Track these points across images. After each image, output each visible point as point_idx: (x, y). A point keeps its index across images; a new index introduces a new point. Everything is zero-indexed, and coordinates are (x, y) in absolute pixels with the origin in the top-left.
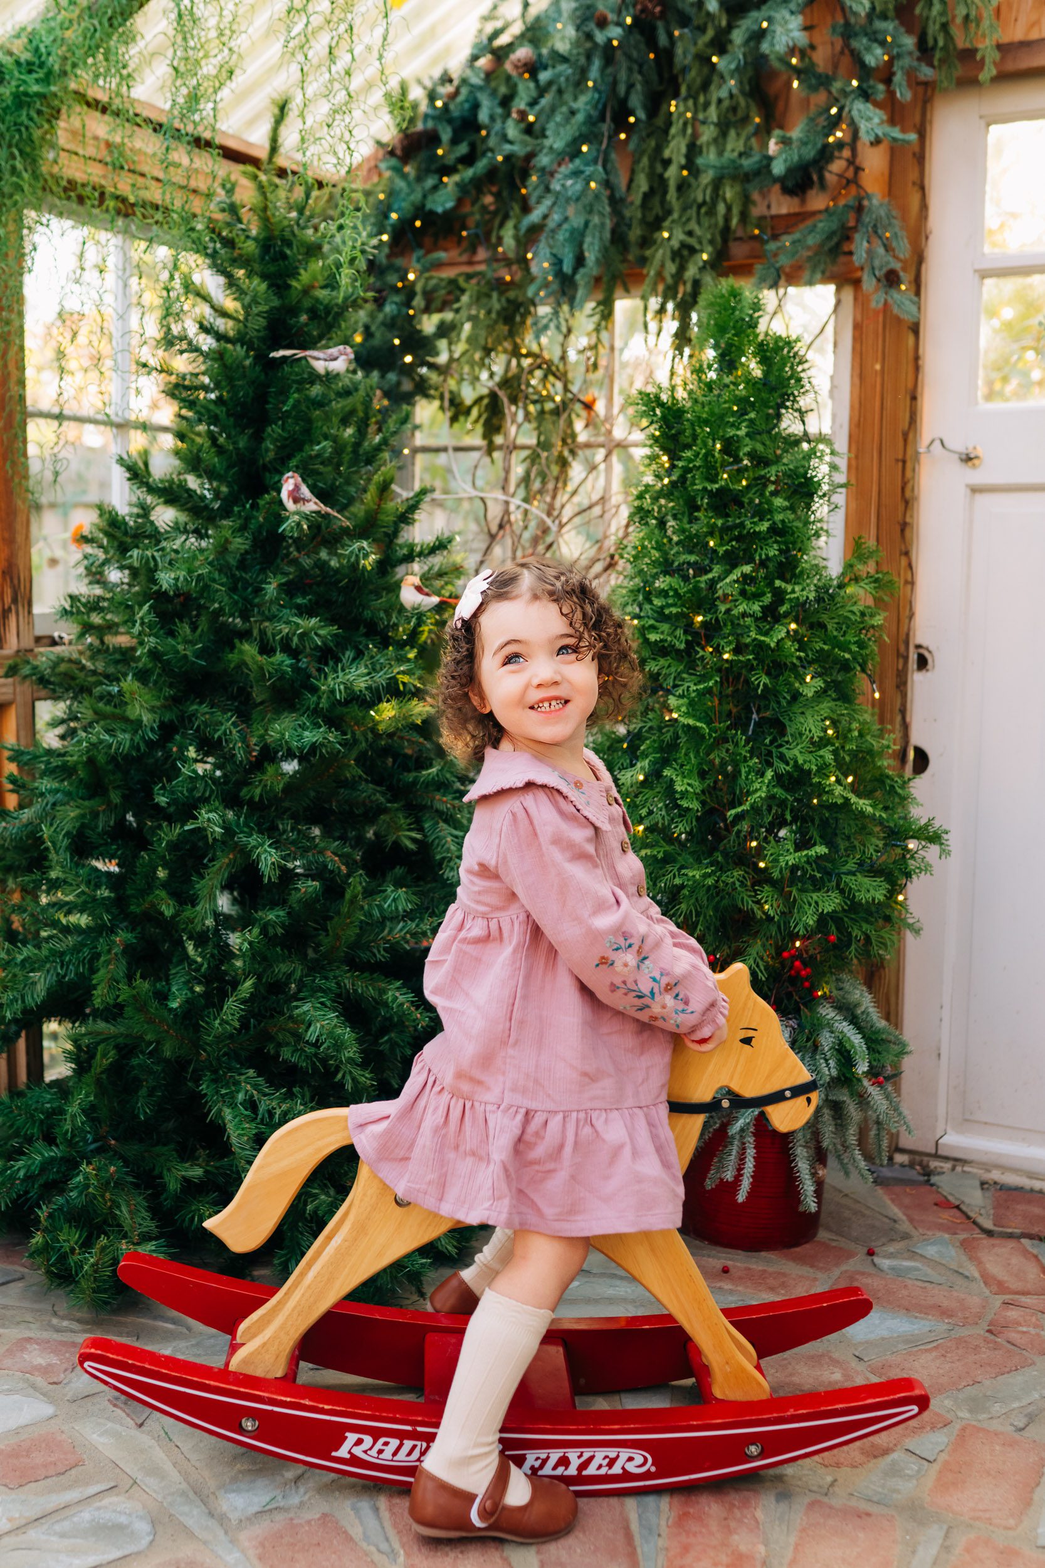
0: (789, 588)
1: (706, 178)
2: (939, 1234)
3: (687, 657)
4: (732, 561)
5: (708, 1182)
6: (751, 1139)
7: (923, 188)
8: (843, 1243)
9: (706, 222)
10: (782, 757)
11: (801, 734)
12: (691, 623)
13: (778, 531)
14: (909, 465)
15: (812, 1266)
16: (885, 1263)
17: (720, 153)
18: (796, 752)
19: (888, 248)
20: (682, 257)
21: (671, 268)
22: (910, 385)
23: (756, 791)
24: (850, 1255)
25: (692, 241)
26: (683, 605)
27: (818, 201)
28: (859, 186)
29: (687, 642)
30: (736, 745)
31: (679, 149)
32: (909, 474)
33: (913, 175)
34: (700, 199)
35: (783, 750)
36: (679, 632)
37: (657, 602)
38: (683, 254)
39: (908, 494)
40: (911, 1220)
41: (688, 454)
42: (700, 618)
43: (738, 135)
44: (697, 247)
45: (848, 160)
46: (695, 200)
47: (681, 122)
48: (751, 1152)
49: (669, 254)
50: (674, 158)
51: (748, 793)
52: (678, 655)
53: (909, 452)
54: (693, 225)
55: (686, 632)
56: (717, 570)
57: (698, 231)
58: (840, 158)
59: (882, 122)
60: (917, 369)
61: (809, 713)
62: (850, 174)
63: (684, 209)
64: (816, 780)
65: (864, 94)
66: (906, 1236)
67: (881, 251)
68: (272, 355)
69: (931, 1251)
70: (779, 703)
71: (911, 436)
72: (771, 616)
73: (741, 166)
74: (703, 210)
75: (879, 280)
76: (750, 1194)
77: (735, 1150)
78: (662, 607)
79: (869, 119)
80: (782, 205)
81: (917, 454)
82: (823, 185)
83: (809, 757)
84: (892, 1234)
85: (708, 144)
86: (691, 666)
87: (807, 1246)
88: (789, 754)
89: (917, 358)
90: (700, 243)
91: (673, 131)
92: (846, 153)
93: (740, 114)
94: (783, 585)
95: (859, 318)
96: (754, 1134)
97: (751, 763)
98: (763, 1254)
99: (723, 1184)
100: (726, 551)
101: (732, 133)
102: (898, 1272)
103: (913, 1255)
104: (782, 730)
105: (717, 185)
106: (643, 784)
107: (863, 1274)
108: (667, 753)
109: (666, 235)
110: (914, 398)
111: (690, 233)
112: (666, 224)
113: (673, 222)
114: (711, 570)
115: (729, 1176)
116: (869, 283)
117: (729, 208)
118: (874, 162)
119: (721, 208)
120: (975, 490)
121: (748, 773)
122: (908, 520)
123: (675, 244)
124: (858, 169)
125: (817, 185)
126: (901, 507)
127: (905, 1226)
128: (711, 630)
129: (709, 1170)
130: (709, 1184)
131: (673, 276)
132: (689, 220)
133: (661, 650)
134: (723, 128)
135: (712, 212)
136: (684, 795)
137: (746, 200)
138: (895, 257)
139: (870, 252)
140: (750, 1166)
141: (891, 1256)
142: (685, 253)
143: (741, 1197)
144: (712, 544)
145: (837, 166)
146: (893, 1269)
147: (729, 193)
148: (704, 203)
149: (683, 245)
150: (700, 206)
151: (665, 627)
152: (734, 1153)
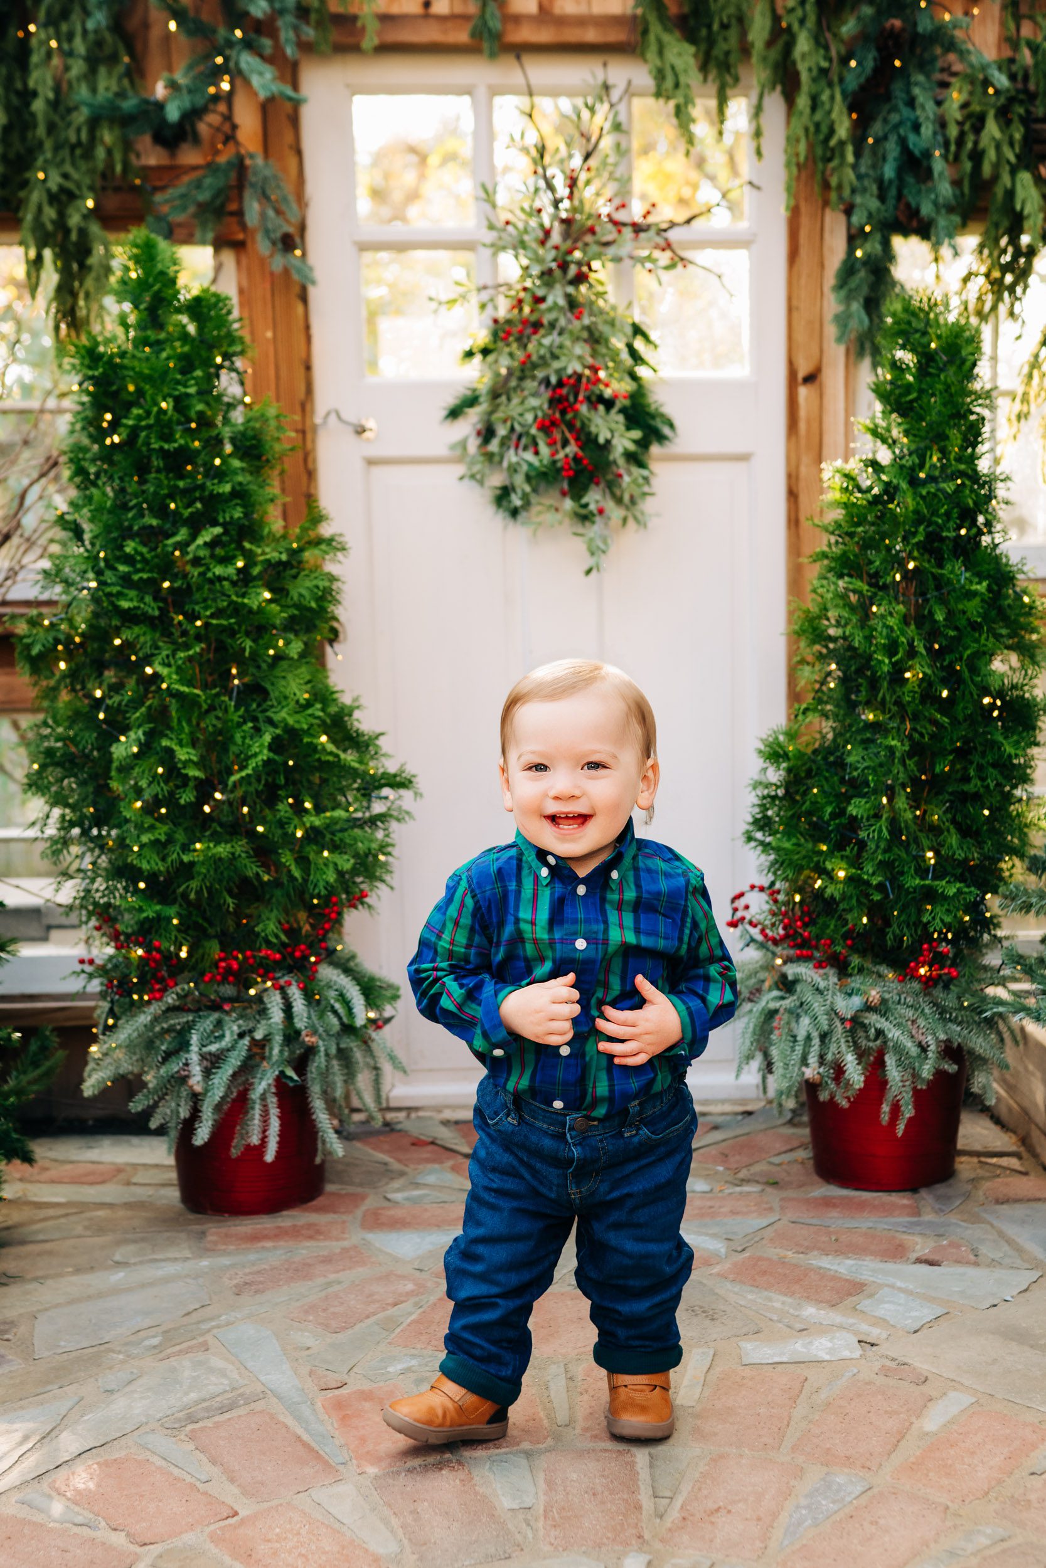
0: (259, 551)
1: (81, 116)
2: (429, 1166)
3: (160, 624)
4: (196, 525)
5: (233, 1151)
6: (275, 1100)
7: (299, 153)
8: (351, 1189)
9: (83, 166)
10: (271, 722)
11: (286, 698)
12: (160, 588)
13: (240, 494)
14: (309, 436)
15: (335, 1212)
16: (397, 1196)
17: (94, 90)
18: (283, 714)
19: (279, 212)
20: (59, 202)
21: (50, 213)
22: (303, 355)
23: (255, 755)
24: (363, 1198)
25: (70, 185)
26: (150, 571)
27: (190, 157)
28: (237, 143)
29: (160, 608)
30: (226, 711)
31: (44, 82)
32: (309, 445)
33: (289, 138)
34: (73, 138)
35: (269, 714)
36: (148, 599)
37: (123, 568)
38: (63, 198)
39: (310, 466)
40: (399, 1161)
41: (136, 411)
42: (166, 584)
43: (110, 73)
44: (77, 192)
45: (222, 115)
46: (67, 140)
47: (43, 50)
48: (274, 1112)
49: (45, 199)
50: (40, 90)
51: (248, 758)
52: (151, 622)
53: (308, 423)
54: (68, 168)
55: (155, 599)
56: (182, 534)
57: (75, 175)
58: (214, 111)
59: (274, 79)
60: (308, 339)
61: (290, 676)
62: (227, 128)
63: (57, 148)
64: (306, 740)
65: (248, 44)
66: (402, 1174)
67: (271, 213)
69: (431, 1179)
70: (259, 667)
71: (308, 407)
72: (245, 579)
73: (119, 108)
74: (78, 152)
75: (274, 243)
76: (279, 1153)
77: (257, 1112)
78: (129, 573)
79: (261, 74)
80: (152, 157)
81: (315, 429)
82: (196, 140)
83: (298, 717)
84: (389, 1174)
85: (78, 79)
86: (167, 634)
88: (276, 718)
89: (307, 328)
90: (79, 187)
91: (35, 59)
92: (222, 107)
93: (108, 50)
94: (254, 548)
95: (245, 283)
96: (276, 1094)
97: (245, 728)
98: (285, 1213)
99: (249, 1148)
100: (192, 514)
101: (102, 70)
102: (413, 1201)
103: (417, 1185)
104: (264, 693)
105: (94, 123)
106: (136, 756)
108: (159, 723)
109: (41, 175)
110: (308, 368)
111: (66, 176)
112: (40, 162)
113: (46, 161)
114: (174, 534)
115: (255, 1140)
116: (262, 246)
117: (109, 152)
118: (247, 120)
119: (100, 153)
120: (371, 462)
121: (244, 738)
122: (313, 491)
123: (53, 185)
124: (234, 127)
125: (190, 138)
126: (305, 478)
127: (396, 1166)
128: (180, 598)
129: (232, 1139)
130: (235, 1152)
131: (53, 222)
132: (63, 161)
133: (130, 618)
134: (93, 62)
135: (88, 153)
136: (186, 763)
137: (127, 146)
138: (287, 221)
139: (263, 215)
140: (275, 1125)
141: (398, 1190)
142: (64, 198)
143: (270, 1157)
144: (173, 506)
145: (213, 119)
146: (407, 1199)
147: (108, 136)
148: (79, 143)
149: (62, 189)
150: (73, 148)
151: (132, 593)
152: (257, 1117)
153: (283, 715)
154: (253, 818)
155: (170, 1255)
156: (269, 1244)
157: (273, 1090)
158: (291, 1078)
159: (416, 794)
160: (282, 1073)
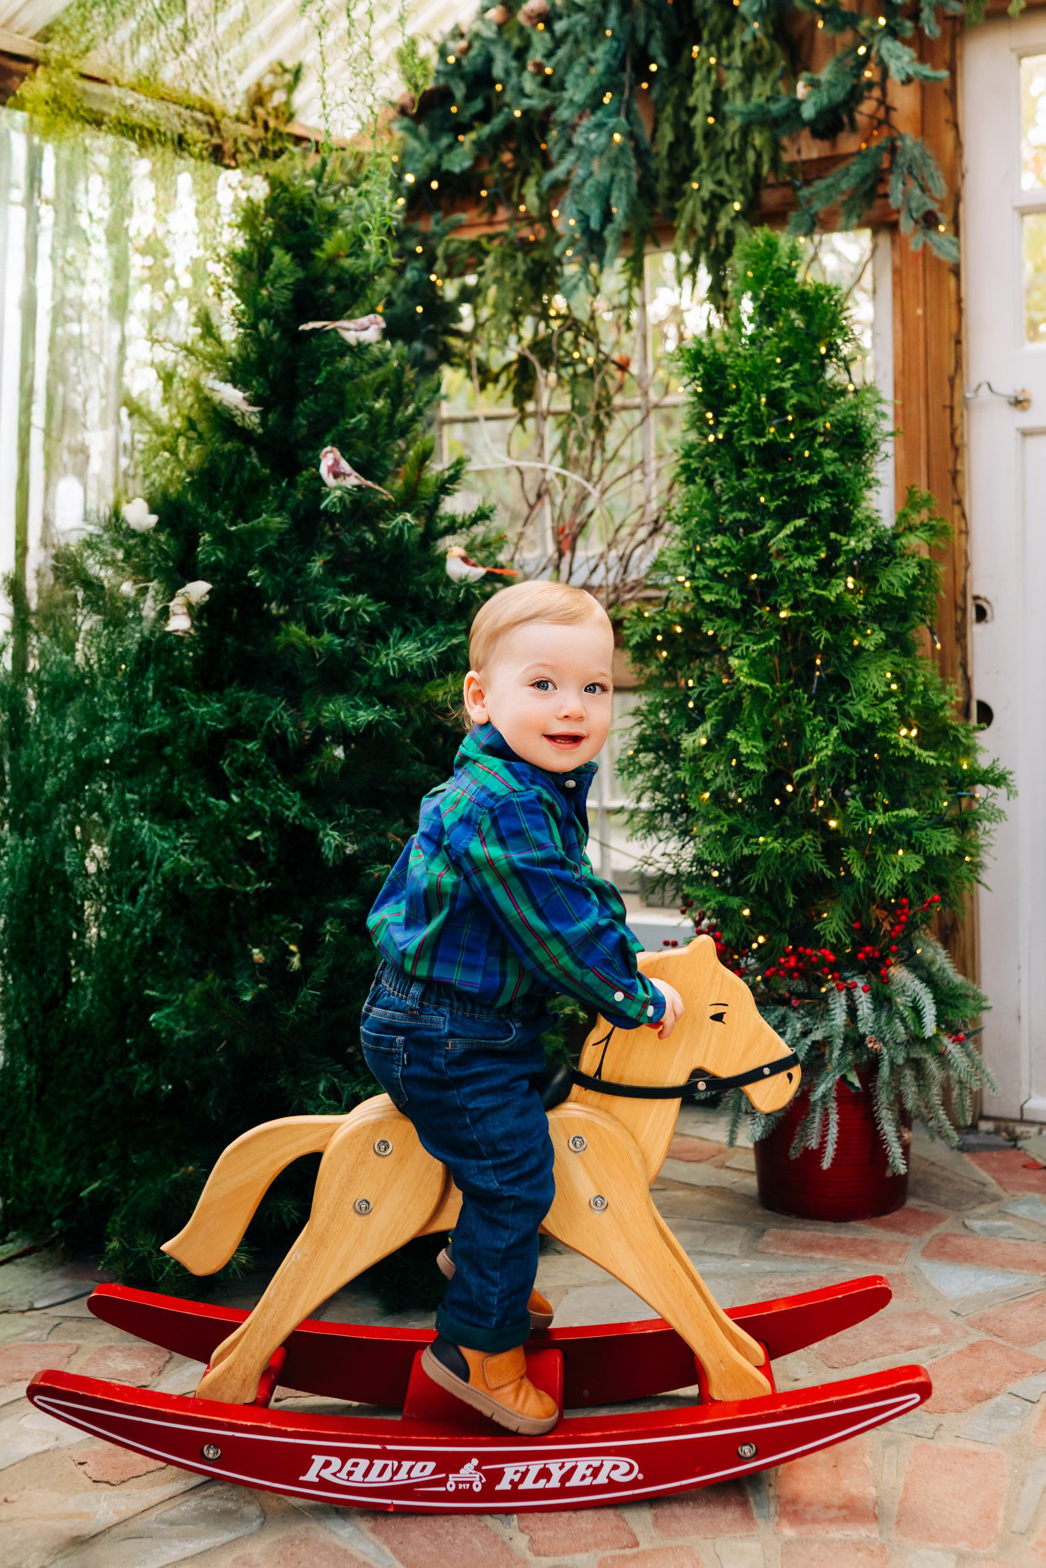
1: (734, 125)
2: (1029, 1194)
3: (744, 617)
4: (783, 516)
5: (792, 1152)
6: (834, 1105)
7: (956, 126)
8: (934, 1208)
9: (736, 170)
10: (846, 714)
11: (865, 690)
12: (747, 580)
14: (957, 412)
15: (903, 1231)
16: (976, 1224)
17: (747, 98)
18: (859, 706)
19: (924, 189)
20: (712, 207)
21: (702, 220)
22: (954, 329)
23: (822, 749)
24: (940, 1219)
25: (723, 191)
26: (736, 564)
27: (849, 143)
28: (891, 127)
29: (743, 601)
30: (799, 704)
31: (704, 97)
32: (957, 420)
33: (945, 112)
34: (728, 146)
35: (847, 706)
36: (734, 592)
37: (711, 562)
38: (715, 204)
39: (957, 441)
40: (1000, 1183)
41: (733, 409)
42: (754, 577)
43: (764, 79)
44: (729, 196)
45: (878, 100)
46: (723, 148)
47: (705, 68)
48: (834, 1117)
49: (699, 205)
50: (700, 106)
51: (815, 752)
52: (736, 615)
53: (957, 397)
54: (723, 175)
55: (741, 592)
56: (769, 526)
57: (728, 180)
58: (870, 98)
59: (912, 61)
60: (960, 311)
61: (872, 668)
62: (881, 114)
63: (713, 158)
64: (880, 734)
65: (892, 32)
66: (996, 1198)
67: (917, 192)
68: (302, 328)
69: (1022, 1210)
70: (840, 658)
71: (957, 381)
72: (826, 571)
73: (769, 111)
74: (732, 158)
75: (916, 222)
76: (835, 1161)
77: (817, 1117)
78: (716, 568)
79: (899, 58)
80: (811, 149)
81: (965, 402)
82: (853, 127)
83: (873, 710)
84: (981, 1196)
85: (734, 90)
86: (748, 627)
87: (896, 1213)
88: (852, 710)
89: (959, 301)
90: (731, 192)
91: (697, 77)
92: (876, 93)
93: (766, 56)
94: (839, 537)
95: (898, 262)
96: (837, 1100)
97: (815, 721)
98: (852, 1223)
99: (807, 1151)
100: (777, 506)
101: (758, 78)
102: (991, 1232)
103: (1004, 1214)
104: (845, 686)
105: (745, 132)
106: (706, 748)
107: (955, 1235)
108: (730, 716)
109: (695, 186)
110: (958, 342)
111: (720, 183)
112: (695, 174)
113: (702, 171)
114: (762, 527)
115: (814, 1144)
116: (906, 226)
117: (759, 156)
118: (904, 100)
119: (751, 156)
120: (1026, 433)
121: (813, 731)
122: (959, 467)
123: (705, 194)
124: (889, 109)
125: (847, 127)
126: (951, 455)
127: (994, 1188)
128: (768, 588)
129: (792, 1140)
130: (794, 1154)
131: (704, 228)
132: (718, 169)
133: (718, 610)
134: (749, 72)
135: (741, 160)
136: (750, 757)
137: (776, 147)
138: (932, 198)
139: (907, 195)
140: (833, 1131)
141: (982, 1217)
142: (716, 203)
143: (826, 1164)
144: (762, 499)
145: (867, 107)
146: (985, 1229)
147: (758, 140)
148: (733, 150)
149: (714, 195)
150: (728, 155)
151: (718, 587)
152: (817, 1120)
153: (861, 708)
154: (827, 812)
155: (718, 1250)
156: (818, 1255)
157: (834, 1094)
158: (852, 1084)
159: (1010, 792)
160: (844, 1078)
